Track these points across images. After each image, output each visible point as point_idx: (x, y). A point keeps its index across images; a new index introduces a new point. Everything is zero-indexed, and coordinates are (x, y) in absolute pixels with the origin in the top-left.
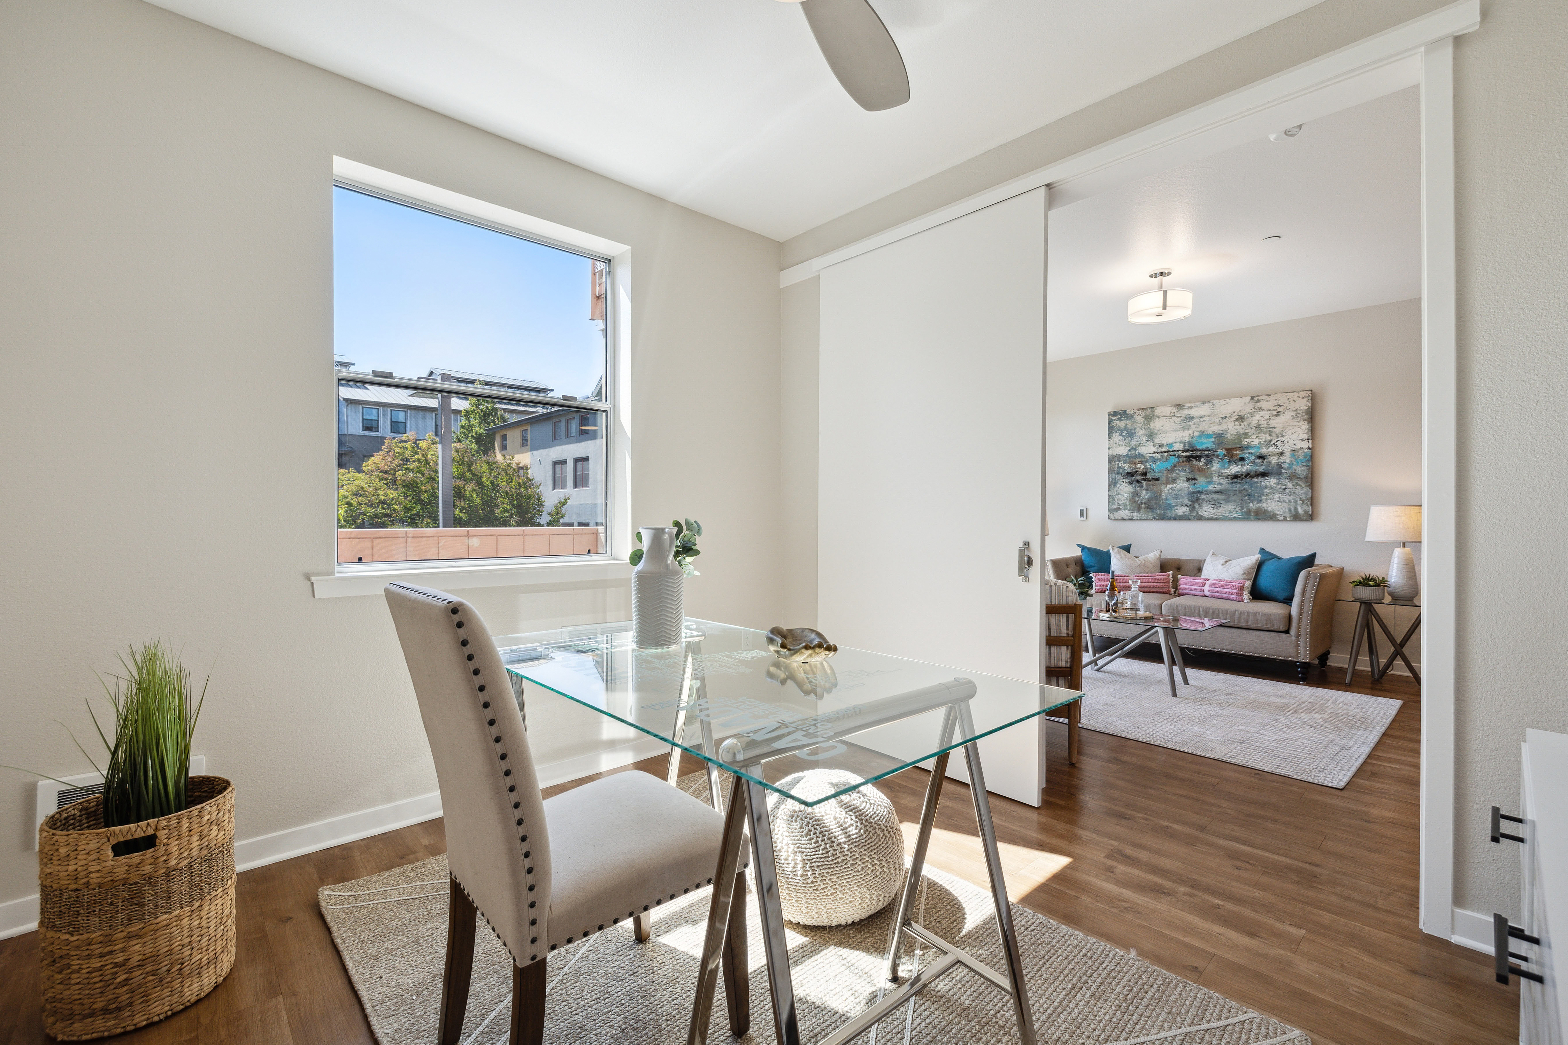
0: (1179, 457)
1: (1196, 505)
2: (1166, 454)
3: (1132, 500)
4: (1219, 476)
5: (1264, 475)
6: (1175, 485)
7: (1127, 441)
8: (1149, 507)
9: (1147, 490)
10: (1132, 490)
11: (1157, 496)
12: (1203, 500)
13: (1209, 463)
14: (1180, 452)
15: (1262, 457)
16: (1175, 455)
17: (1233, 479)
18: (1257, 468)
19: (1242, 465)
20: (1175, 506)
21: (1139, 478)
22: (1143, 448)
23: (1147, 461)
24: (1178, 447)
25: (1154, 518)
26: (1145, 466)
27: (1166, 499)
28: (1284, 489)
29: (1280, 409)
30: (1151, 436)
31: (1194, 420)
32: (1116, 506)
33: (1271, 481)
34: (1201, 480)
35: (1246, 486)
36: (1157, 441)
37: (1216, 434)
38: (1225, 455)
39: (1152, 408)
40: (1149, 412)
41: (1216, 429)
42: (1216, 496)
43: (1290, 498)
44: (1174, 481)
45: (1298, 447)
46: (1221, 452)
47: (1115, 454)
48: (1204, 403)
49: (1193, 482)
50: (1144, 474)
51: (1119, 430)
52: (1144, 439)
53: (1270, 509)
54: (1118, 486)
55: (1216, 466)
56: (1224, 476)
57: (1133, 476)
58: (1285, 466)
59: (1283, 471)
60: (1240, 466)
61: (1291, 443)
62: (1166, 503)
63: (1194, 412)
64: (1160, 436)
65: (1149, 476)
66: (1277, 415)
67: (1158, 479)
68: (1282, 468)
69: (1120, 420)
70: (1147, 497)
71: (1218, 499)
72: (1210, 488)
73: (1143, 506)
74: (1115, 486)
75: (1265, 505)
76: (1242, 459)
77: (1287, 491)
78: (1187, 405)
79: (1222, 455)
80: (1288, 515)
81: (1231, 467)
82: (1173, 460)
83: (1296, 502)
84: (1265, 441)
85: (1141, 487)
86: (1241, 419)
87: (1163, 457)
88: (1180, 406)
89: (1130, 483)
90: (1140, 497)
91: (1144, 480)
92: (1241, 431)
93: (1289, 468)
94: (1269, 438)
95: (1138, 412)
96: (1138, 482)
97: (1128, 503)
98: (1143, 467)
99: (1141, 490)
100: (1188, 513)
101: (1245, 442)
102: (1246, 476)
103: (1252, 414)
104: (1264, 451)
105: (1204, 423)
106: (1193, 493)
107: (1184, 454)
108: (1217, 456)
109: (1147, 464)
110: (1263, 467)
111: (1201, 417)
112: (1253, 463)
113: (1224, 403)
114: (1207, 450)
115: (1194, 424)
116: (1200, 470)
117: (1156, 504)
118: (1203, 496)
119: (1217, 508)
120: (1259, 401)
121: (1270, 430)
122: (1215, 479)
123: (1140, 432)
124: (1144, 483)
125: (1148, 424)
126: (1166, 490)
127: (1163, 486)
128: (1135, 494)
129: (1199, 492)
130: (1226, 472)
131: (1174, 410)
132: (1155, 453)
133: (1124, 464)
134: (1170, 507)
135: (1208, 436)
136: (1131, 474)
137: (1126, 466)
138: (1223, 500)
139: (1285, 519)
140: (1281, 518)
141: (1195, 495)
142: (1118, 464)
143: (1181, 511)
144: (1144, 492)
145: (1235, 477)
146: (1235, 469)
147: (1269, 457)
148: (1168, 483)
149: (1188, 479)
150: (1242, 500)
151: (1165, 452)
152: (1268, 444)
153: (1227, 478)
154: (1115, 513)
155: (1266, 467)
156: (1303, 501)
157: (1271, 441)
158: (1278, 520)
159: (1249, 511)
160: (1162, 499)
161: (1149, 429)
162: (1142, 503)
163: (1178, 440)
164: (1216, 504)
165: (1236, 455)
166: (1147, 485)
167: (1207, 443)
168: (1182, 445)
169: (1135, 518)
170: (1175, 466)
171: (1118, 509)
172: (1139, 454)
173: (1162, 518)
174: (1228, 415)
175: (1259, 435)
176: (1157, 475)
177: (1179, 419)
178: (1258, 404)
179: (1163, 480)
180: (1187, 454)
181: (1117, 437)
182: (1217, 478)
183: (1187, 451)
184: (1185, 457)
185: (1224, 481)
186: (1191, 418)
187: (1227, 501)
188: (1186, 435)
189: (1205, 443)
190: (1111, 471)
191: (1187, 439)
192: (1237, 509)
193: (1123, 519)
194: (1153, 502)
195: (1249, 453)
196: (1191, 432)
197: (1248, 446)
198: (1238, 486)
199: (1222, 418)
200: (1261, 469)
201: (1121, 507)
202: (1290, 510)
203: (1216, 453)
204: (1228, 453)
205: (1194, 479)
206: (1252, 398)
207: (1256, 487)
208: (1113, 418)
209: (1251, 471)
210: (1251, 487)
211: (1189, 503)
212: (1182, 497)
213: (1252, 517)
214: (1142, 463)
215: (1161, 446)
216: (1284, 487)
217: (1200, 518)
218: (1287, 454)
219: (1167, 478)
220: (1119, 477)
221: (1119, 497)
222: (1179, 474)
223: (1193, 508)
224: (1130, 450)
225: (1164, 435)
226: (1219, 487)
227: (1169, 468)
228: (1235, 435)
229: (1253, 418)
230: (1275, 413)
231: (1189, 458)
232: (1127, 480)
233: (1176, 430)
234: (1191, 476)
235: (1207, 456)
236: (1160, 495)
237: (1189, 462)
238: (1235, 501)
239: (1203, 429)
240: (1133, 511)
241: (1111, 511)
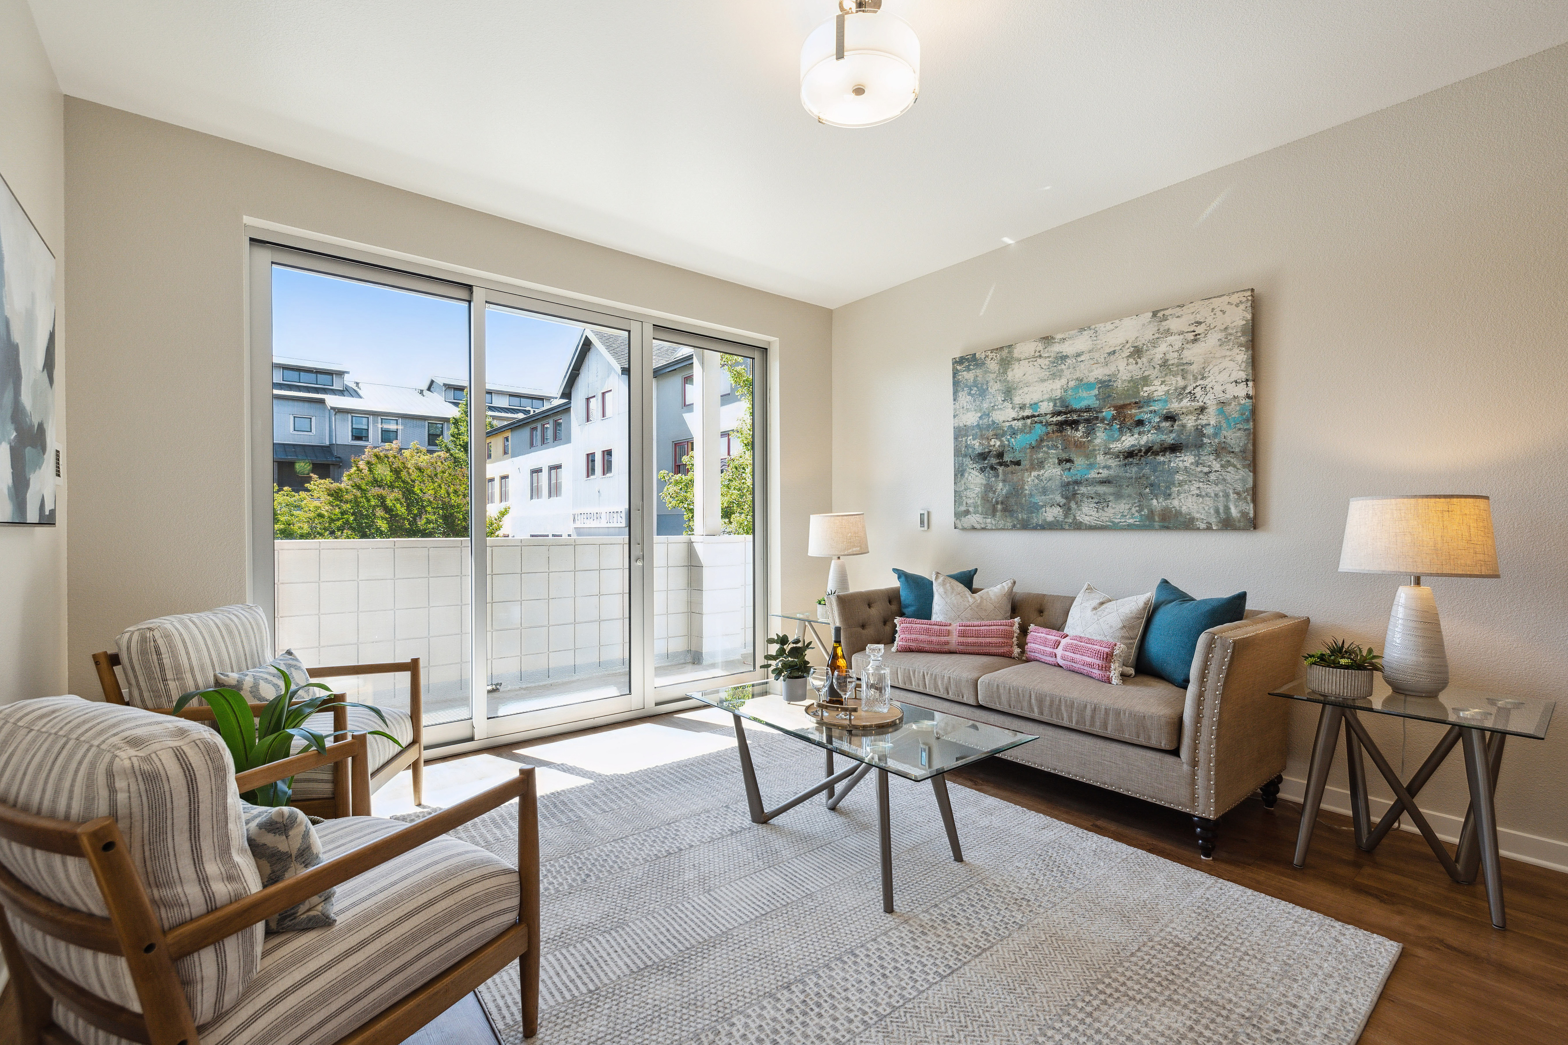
0: (1048, 424)
1: (1073, 505)
2: (1029, 421)
3: (985, 498)
4: (1105, 454)
5: (1174, 448)
6: (1042, 472)
7: (978, 403)
8: (1007, 510)
9: (1004, 481)
10: (984, 482)
11: (1016, 491)
12: (1083, 495)
13: (1090, 432)
14: (1049, 416)
15: (1171, 418)
16: (1041, 422)
17: (1126, 458)
18: (1163, 437)
19: (1139, 434)
20: (1042, 506)
21: (994, 461)
22: (998, 412)
23: (1004, 435)
24: (1046, 407)
25: (1014, 527)
26: (1001, 441)
27: (1031, 495)
28: (1207, 474)
29: (1200, 329)
30: (1009, 393)
31: (1069, 361)
32: (963, 508)
33: (1186, 460)
34: (1080, 462)
35: (1147, 470)
36: (1017, 400)
37: (1101, 382)
38: (1114, 418)
39: (1010, 346)
40: (1005, 353)
41: (1099, 373)
42: (1101, 489)
43: (1217, 489)
44: (1041, 465)
45: (1229, 396)
46: (1108, 413)
47: (962, 425)
48: (1082, 330)
49: (1068, 465)
50: (1000, 455)
51: (966, 386)
52: (1000, 398)
53: (1184, 509)
54: (966, 475)
55: (1100, 436)
56: (1113, 454)
57: (985, 459)
58: (1209, 431)
59: (1205, 440)
60: (1136, 436)
61: (1218, 389)
62: (1031, 502)
63: (1068, 348)
64: (1021, 391)
65: (1007, 458)
66: (1195, 341)
67: (1018, 463)
68: (1204, 435)
69: (968, 369)
70: (1004, 492)
71: (1105, 494)
72: (1093, 474)
73: (999, 507)
74: (962, 475)
75: (1176, 503)
76: (1140, 423)
77: (1213, 477)
78: (1059, 336)
79: (1109, 417)
80: (1213, 520)
81: (1124, 438)
82: (1039, 430)
83: (1227, 496)
84: (1176, 390)
85: (997, 476)
86: (1137, 352)
87: (1025, 425)
88: (1047, 340)
89: (982, 470)
90: (994, 492)
91: (1001, 464)
92: (1138, 374)
93: (1216, 435)
94: (1181, 383)
95: (991, 355)
96: (992, 468)
97: (979, 503)
98: (998, 443)
99: (996, 481)
100: (1061, 518)
101: (1145, 391)
102: (1146, 452)
103: (1154, 343)
104: (1175, 406)
105: (1082, 365)
106: (1068, 484)
107: (1055, 419)
108: (1102, 420)
109: (1004, 439)
110: (1173, 435)
111: (1078, 355)
112: (1158, 428)
113: (1112, 327)
114: (1088, 410)
115: (1069, 368)
116: (1079, 445)
117: (1016, 504)
118: (1083, 490)
119: (1103, 509)
120: (1165, 318)
121: (1183, 369)
122: (1100, 458)
123: (995, 388)
124: (1001, 469)
125: (1005, 372)
126: (1030, 479)
127: (1026, 474)
128: (989, 488)
129: (1077, 483)
130: (1116, 446)
131: (1040, 346)
132: (1014, 419)
133: (974, 439)
134: (1035, 508)
135: (1089, 386)
136: (983, 456)
137: (976, 443)
138: (1111, 494)
139: (1209, 528)
140: (1203, 526)
141: (1071, 487)
142: (966, 442)
143: (1052, 514)
144: (1001, 484)
145: (1130, 454)
146: (1129, 441)
147: (1182, 417)
148: (1032, 468)
149: (1060, 462)
150: (1141, 494)
151: (1028, 417)
152: (1181, 393)
153: (1118, 457)
154: (963, 519)
155: (1178, 436)
156: (1238, 494)
157: (1184, 388)
158: (1198, 529)
159: (1152, 512)
160: (1025, 496)
161: (1005, 381)
162: (997, 503)
163: (1046, 397)
164: (1101, 502)
165: (1131, 415)
166: (1004, 473)
167: (1087, 399)
168: (1051, 404)
169: (989, 526)
170: (1042, 440)
171: (967, 512)
172: (993, 422)
173: (1025, 526)
174: (1118, 348)
175: (1167, 379)
176: (1018, 456)
177: (1047, 362)
178: (1164, 323)
179: (1026, 463)
180: (1059, 418)
181: (964, 398)
182: (1102, 457)
183: (1059, 413)
184: (1056, 425)
185: (1113, 463)
186: (1064, 358)
187: (1118, 496)
188: (1056, 388)
189: (1084, 399)
190: (957, 453)
191: (1058, 394)
192: (1134, 510)
193: (974, 528)
194: (1012, 501)
195: (1151, 412)
196: (1064, 381)
197: (1149, 400)
198: (1135, 469)
199: (1109, 354)
200: (1170, 439)
201: (971, 509)
202: (1217, 511)
203: (1100, 415)
204: (1118, 413)
205: (1069, 461)
206: (1155, 314)
207: (1163, 471)
208: (959, 368)
209: (1153, 442)
210: (1155, 471)
211: (1063, 501)
212: (1053, 492)
213: (1156, 524)
214: (997, 436)
215: (1022, 407)
216: (1206, 470)
217: (1078, 526)
218: (1212, 410)
219: (1031, 461)
220: (967, 461)
221: (968, 493)
222: (1047, 453)
223: (1067, 510)
224: (980, 418)
225: (1026, 390)
226: (1105, 473)
227: (1034, 444)
228: (1129, 382)
229: (1157, 350)
230: (1191, 336)
231: (1061, 425)
232: (978, 466)
233: (1043, 381)
234: (1064, 456)
235: (1088, 421)
236: (1022, 488)
237: (1061, 432)
238: (1129, 496)
239: (1081, 376)
240: (985, 514)
241: (958, 515)
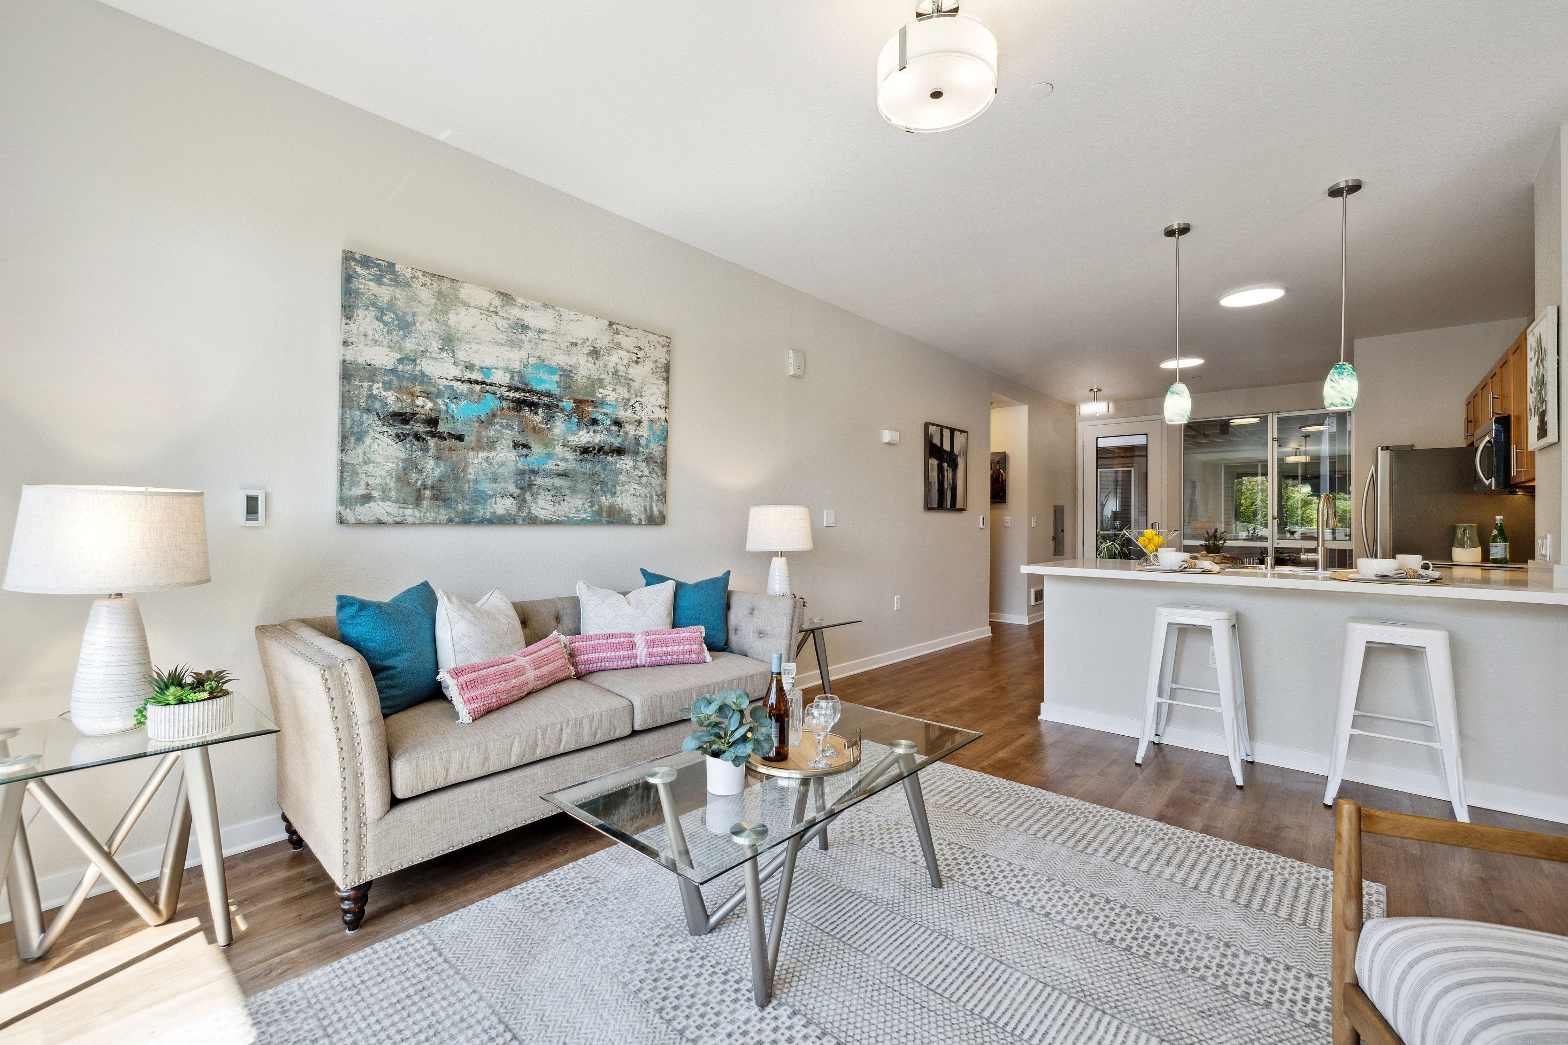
0: (502, 398)
1: (528, 496)
2: (478, 388)
3: (402, 479)
4: (564, 445)
5: (620, 451)
6: (493, 454)
7: (396, 338)
8: (440, 497)
9: (437, 458)
10: (403, 456)
11: (457, 474)
12: (539, 486)
13: (549, 419)
14: (504, 389)
15: (618, 423)
16: (494, 393)
17: (582, 453)
18: (613, 440)
19: (594, 432)
20: (491, 496)
21: (421, 428)
22: (432, 362)
23: (439, 395)
24: (500, 377)
25: (450, 521)
26: (435, 403)
27: (476, 481)
28: (641, 477)
29: (641, 354)
30: (449, 342)
31: (530, 334)
32: (359, 491)
33: (626, 463)
34: (537, 449)
35: (598, 468)
36: (462, 355)
37: (562, 369)
38: (573, 411)
39: (453, 280)
40: (446, 286)
41: (559, 359)
42: (559, 482)
43: (646, 491)
44: (491, 445)
45: (656, 416)
46: (568, 404)
47: (361, 361)
48: (546, 306)
49: (525, 451)
50: (433, 422)
51: (374, 305)
52: (435, 345)
53: (625, 507)
54: (368, 440)
55: (559, 426)
56: (571, 447)
57: (406, 422)
58: (642, 441)
59: (641, 449)
60: (592, 433)
61: (650, 409)
62: (476, 490)
63: (530, 318)
64: (468, 346)
65: (442, 428)
66: (637, 362)
67: (460, 438)
68: (639, 444)
69: (379, 281)
70: (437, 473)
71: (561, 487)
72: (550, 465)
73: (428, 493)
74: (360, 439)
75: (619, 500)
76: (595, 422)
77: (644, 480)
78: (520, 300)
79: (569, 408)
80: (643, 517)
81: (581, 433)
82: (491, 403)
83: (651, 497)
84: (623, 399)
85: (425, 450)
86: (595, 353)
87: (472, 391)
88: (506, 297)
89: (400, 438)
90: (421, 472)
91: (433, 435)
92: (595, 375)
93: (647, 446)
94: (627, 396)
95: (422, 279)
96: (417, 437)
97: (392, 484)
98: (429, 405)
99: (424, 457)
100: (514, 510)
101: (600, 393)
102: (599, 451)
103: (609, 350)
104: (623, 414)
105: (545, 344)
106: (523, 472)
107: (512, 394)
108: (562, 410)
109: (439, 401)
110: (619, 440)
111: (541, 332)
112: (609, 430)
113: (575, 318)
114: (548, 395)
115: (530, 341)
116: (535, 430)
117: (455, 490)
118: (539, 480)
119: (559, 503)
120: (617, 332)
121: (628, 383)
122: (558, 449)
123: (426, 326)
124: (432, 442)
125: (445, 313)
126: (476, 462)
127: (471, 454)
128: (410, 465)
129: (533, 472)
130: (574, 440)
131: (497, 301)
132: (457, 379)
133: (385, 389)
134: (482, 498)
135: (551, 370)
136: (401, 418)
137: (391, 397)
138: (567, 488)
139: (640, 524)
140: (636, 521)
141: (527, 476)
142: (370, 388)
143: (503, 506)
144: (431, 463)
145: (585, 450)
146: (585, 437)
147: (626, 425)
148: (479, 447)
149: (516, 445)
150: (593, 491)
151: (477, 382)
152: (626, 403)
153: (575, 451)
154: (358, 508)
155: (623, 441)
156: (658, 496)
157: (629, 400)
158: (633, 524)
159: (601, 508)
160: (468, 482)
161: (445, 323)
162: (425, 487)
163: (501, 364)
164: (558, 496)
165: (588, 412)
166: (438, 447)
167: (548, 383)
168: (508, 376)
169: (409, 520)
170: (494, 415)
171: (367, 498)
172: (423, 374)
173: (467, 520)
174: (580, 342)
175: (617, 387)
176: (460, 429)
177: (505, 323)
178: (617, 336)
179: (470, 439)
180: (517, 395)
181: (365, 320)
182: (560, 448)
183: (517, 389)
184: (513, 401)
185: (571, 456)
186: (525, 328)
187: (574, 490)
188: (515, 358)
189: (545, 381)
190: (346, 402)
191: (516, 366)
192: (587, 505)
193: (380, 523)
194: (448, 486)
195: (604, 414)
196: (523, 354)
197: (603, 403)
198: (589, 465)
199: (572, 344)
200: (617, 442)
201: (375, 494)
202: (645, 510)
203: (561, 404)
204: (577, 407)
205: (525, 446)
206: (611, 324)
207: (610, 471)
208: (359, 270)
209: (605, 442)
210: (605, 470)
211: (517, 492)
212: (505, 479)
213: (604, 520)
214: (428, 395)
215: (469, 367)
216: (640, 474)
217: (533, 521)
218: (645, 424)
219: (479, 437)
220: (370, 420)
221: (371, 469)
222: (500, 432)
223: (522, 502)
224: (400, 361)
225: (475, 346)
226: (563, 466)
227: (483, 418)
228: (588, 379)
229: (611, 358)
230: (634, 357)
231: (520, 404)
232: (393, 431)
233: (498, 344)
234: (521, 439)
235: (548, 407)
236: (465, 471)
237: (519, 411)
238: (584, 491)
239: (543, 356)
240: (403, 502)
241: (343, 500)
